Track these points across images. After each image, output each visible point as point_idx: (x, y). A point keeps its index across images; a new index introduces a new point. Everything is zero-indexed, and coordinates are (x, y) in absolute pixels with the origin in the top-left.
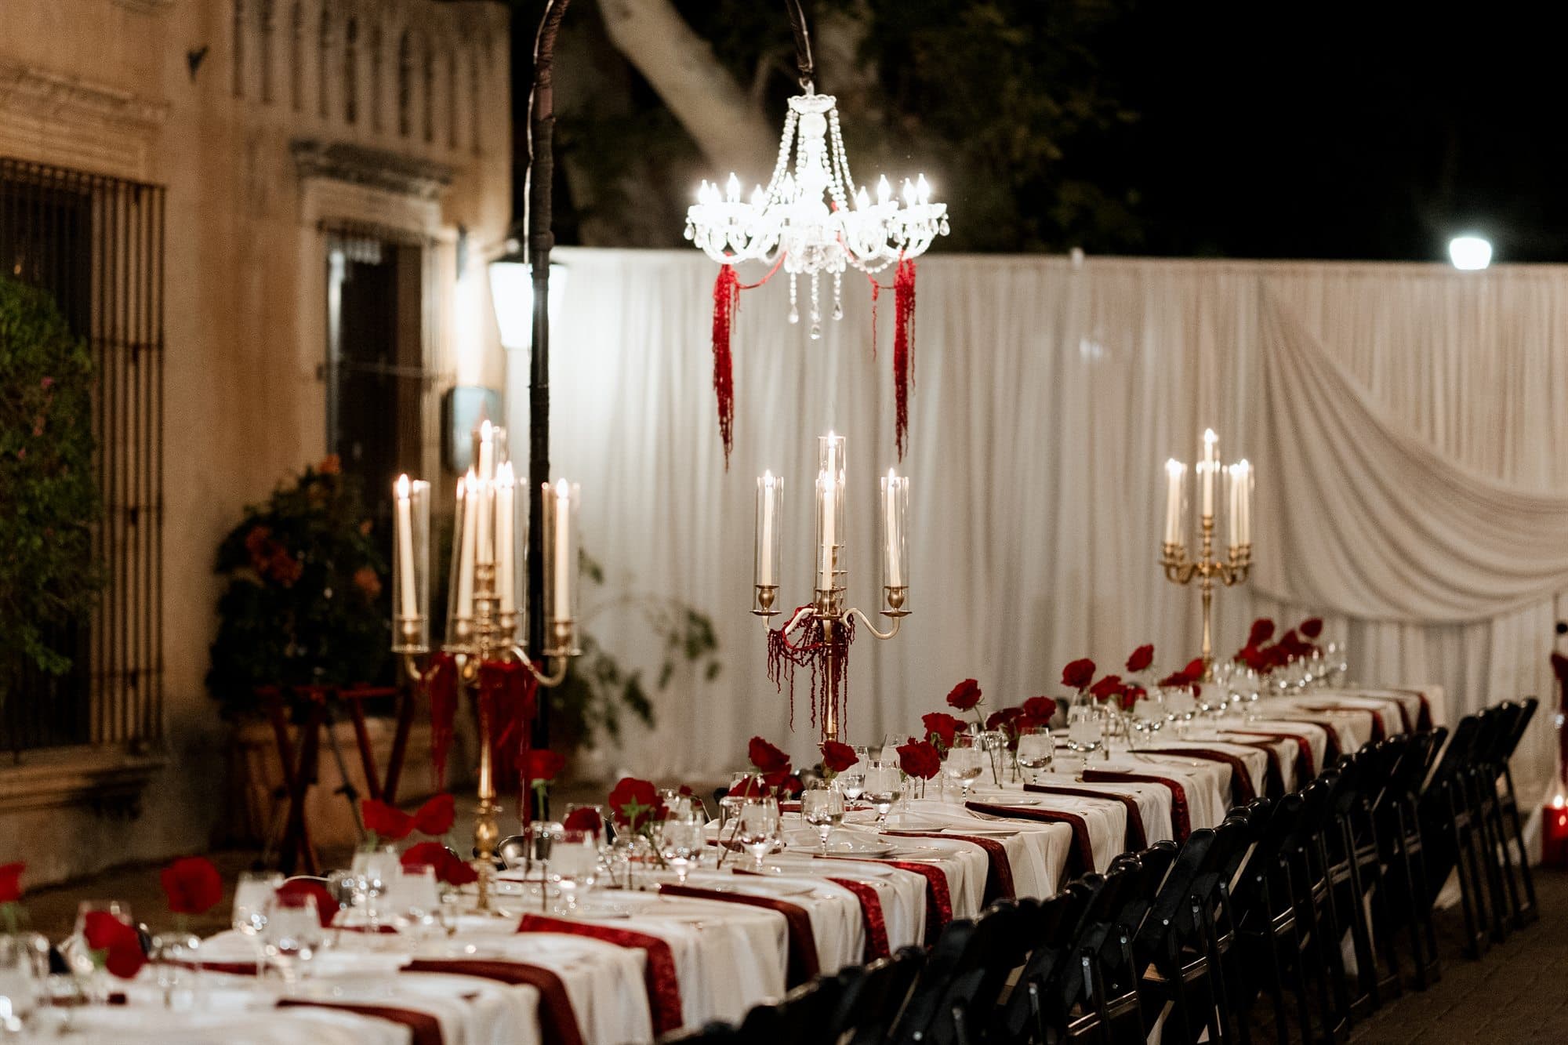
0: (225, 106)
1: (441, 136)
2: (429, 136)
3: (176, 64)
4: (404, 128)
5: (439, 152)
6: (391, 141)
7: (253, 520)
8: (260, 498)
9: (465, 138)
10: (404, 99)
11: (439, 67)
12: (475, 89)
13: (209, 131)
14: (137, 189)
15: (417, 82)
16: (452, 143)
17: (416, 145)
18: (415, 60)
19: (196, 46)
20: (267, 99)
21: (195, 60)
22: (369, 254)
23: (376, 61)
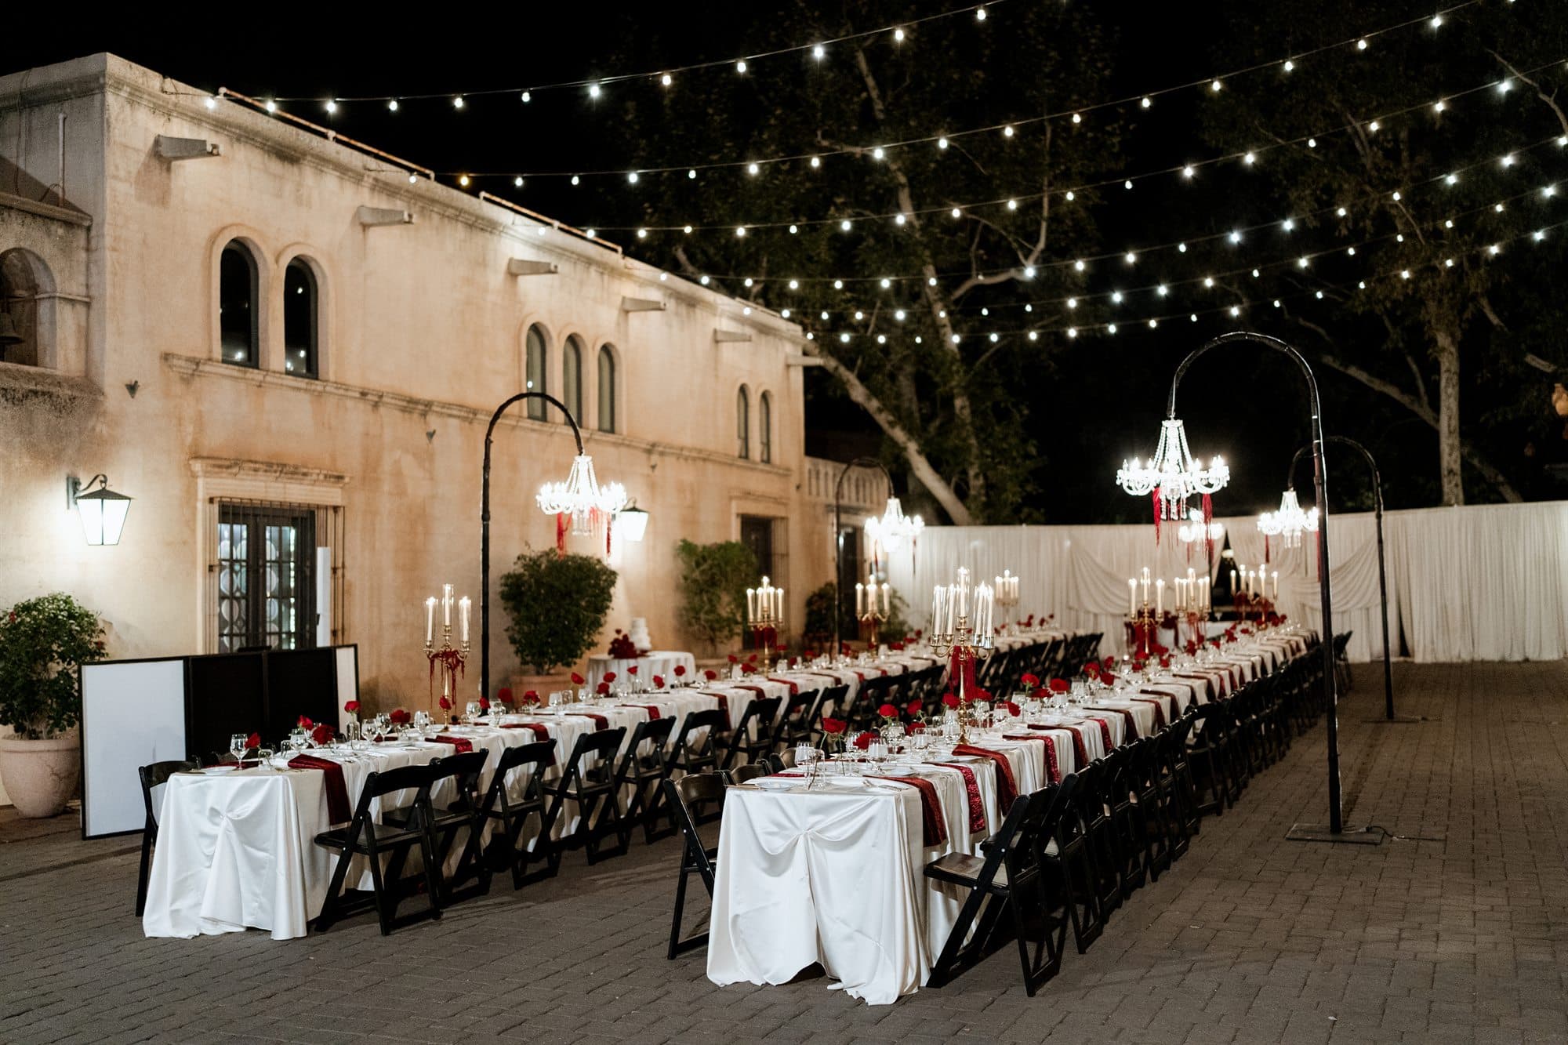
0: (807, 497)
1: (868, 501)
2: (865, 501)
3: (793, 489)
4: (858, 499)
5: (868, 505)
6: (854, 503)
7: (814, 595)
8: (816, 590)
9: (875, 499)
10: (857, 493)
11: (868, 484)
12: (878, 488)
13: (802, 504)
14: (783, 518)
15: (861, 489)
16: (872, 502)
17: (861, 504)
18: (861, 483)
19: (798, 483)
20: (818, 494)
21: (798, 487)
22: (850, 530)
23: (849, 485)
